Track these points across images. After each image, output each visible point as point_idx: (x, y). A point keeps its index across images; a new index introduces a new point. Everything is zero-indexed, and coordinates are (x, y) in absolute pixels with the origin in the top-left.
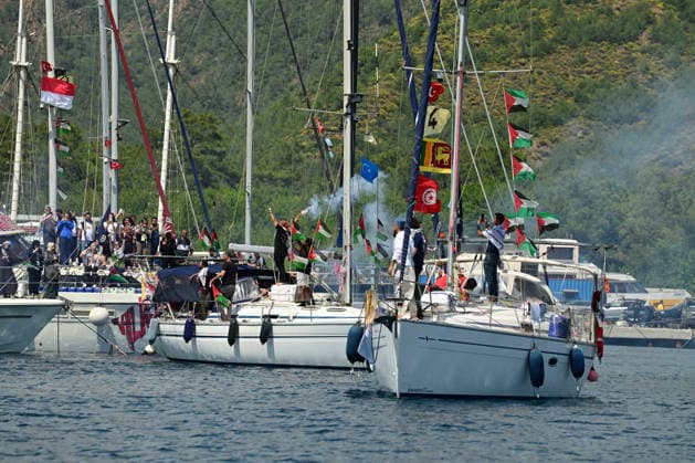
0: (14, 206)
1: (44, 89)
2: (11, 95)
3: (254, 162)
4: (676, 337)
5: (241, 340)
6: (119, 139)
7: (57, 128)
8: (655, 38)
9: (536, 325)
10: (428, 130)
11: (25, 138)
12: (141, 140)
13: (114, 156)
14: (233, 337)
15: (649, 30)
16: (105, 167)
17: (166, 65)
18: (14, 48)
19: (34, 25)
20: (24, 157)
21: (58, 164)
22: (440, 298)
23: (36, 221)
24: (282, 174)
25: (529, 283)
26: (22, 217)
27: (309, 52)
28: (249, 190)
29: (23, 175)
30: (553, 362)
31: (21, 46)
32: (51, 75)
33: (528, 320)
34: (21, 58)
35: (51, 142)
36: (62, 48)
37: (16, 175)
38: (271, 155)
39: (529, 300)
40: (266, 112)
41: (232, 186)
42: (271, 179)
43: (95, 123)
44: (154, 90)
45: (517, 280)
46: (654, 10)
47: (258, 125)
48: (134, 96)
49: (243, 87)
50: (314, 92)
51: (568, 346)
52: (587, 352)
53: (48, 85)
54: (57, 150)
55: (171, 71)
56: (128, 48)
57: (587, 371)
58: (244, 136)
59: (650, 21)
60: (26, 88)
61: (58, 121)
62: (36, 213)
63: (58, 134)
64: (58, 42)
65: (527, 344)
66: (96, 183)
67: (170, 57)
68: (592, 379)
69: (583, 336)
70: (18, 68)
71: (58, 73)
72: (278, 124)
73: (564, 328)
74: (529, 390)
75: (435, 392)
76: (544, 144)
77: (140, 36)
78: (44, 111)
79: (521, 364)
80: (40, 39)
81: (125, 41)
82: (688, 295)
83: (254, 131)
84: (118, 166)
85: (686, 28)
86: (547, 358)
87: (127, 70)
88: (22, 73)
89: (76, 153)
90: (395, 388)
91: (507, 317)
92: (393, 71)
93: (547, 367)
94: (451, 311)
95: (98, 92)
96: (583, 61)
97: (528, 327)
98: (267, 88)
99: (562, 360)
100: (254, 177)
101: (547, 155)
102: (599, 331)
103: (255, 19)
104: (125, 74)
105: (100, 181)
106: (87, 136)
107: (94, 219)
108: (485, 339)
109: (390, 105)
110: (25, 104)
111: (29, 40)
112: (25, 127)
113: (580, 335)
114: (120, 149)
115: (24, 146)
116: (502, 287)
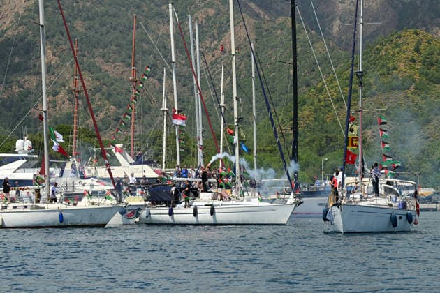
0: (164, 165)
1: (174, 118)
2: (162, 122)
3: (257, 144)
4: (430, 207)
5: (199, 215)
6: (203, 137)
7: (179, 133)
8: (416, 88)
9: (393, 205)
10: (350, 133)
11: (167, 139)
12: (212, 137)
13: (201, 144)
14: (195, 214)
15: (414, 85)
16: (198, 148)
17: (220, 107)
18: (162, 104)
19: (170, 93)
20: (167, 146)
21: (180, 148)
22: (357, 196)
23: (172, 171)
24: (269, 148)
25: (391, 189)
26: (167, 170)
27: (278, 99)
28: (255, 155)
29: (167, 153)
30: (401, 218)
31: (165, 102)
32: (176, 113)
33: (390, 203)
34: (164, 107)
35: (177, 139)
36: (180, 102)
37: (164, 153)
38: (264, 141)
39: (391, 195)
40: (261, 123)
41: (249, 154)
42: (264, 150)
43: (194, 131)
44: (216, 117)
45: (385, 188)
46: (415, 77)
47: (258, 130)
48: (209, 120)
49: (252, 114)
50: (280, 115)
51: (406, 212)
52: (413, 213)
53: (175, 117)
54: (180, 143)
55: (223, 109)
56: (206, 101)
57: (414, 221)
58: (253, 134)
59: (414, 81)
60: (167, 119)
61: (180, 131)
62: (172, 168)
63: (180, 136)
64: (179, 100)
65: (390, 211)
66: (195, 155)
67: (222, 103)
68: (415, 224)
69: (411, 208)
70: (164, 111)
71: (179, 112)
72: (266, 128)
73: (404, 205)
74: (391, 229)
75: (357, 231)
76: (374, 132)
77: (210, 96)
78: (174, 127)
79: (388, 219)
80: (172, 99)
81: (205, 98)
82: (434, 190)
83: (257, 131)
84: (203, 148)
85: (428, 84)
86: (398, 216)
87: (206, 110)
88: (165, 113)
89: (187, 143)
90: (342, 230)
91: (382, 202)
92: (312, 105)
93: (398, 220)
94: (361, 201)
95: (195, 119)
96: (388, 98)
97: (391, 205)
98: (262, 114)
99: (404, 217)
100: (257, 150)
101: (375, 136)
102: (417, 206)
103: (255, 86)
104: (205, 111)
105: (197, 154)
106: (191, 137)
107: (196, 169)
108: (373, 210)
109: (311, 119)
110: (167, 125)
111: (167, 100)
112: (167, 134)
113: (410, 207)
114: (204, 141)
115: (167, 142)
116: (380, 190)
